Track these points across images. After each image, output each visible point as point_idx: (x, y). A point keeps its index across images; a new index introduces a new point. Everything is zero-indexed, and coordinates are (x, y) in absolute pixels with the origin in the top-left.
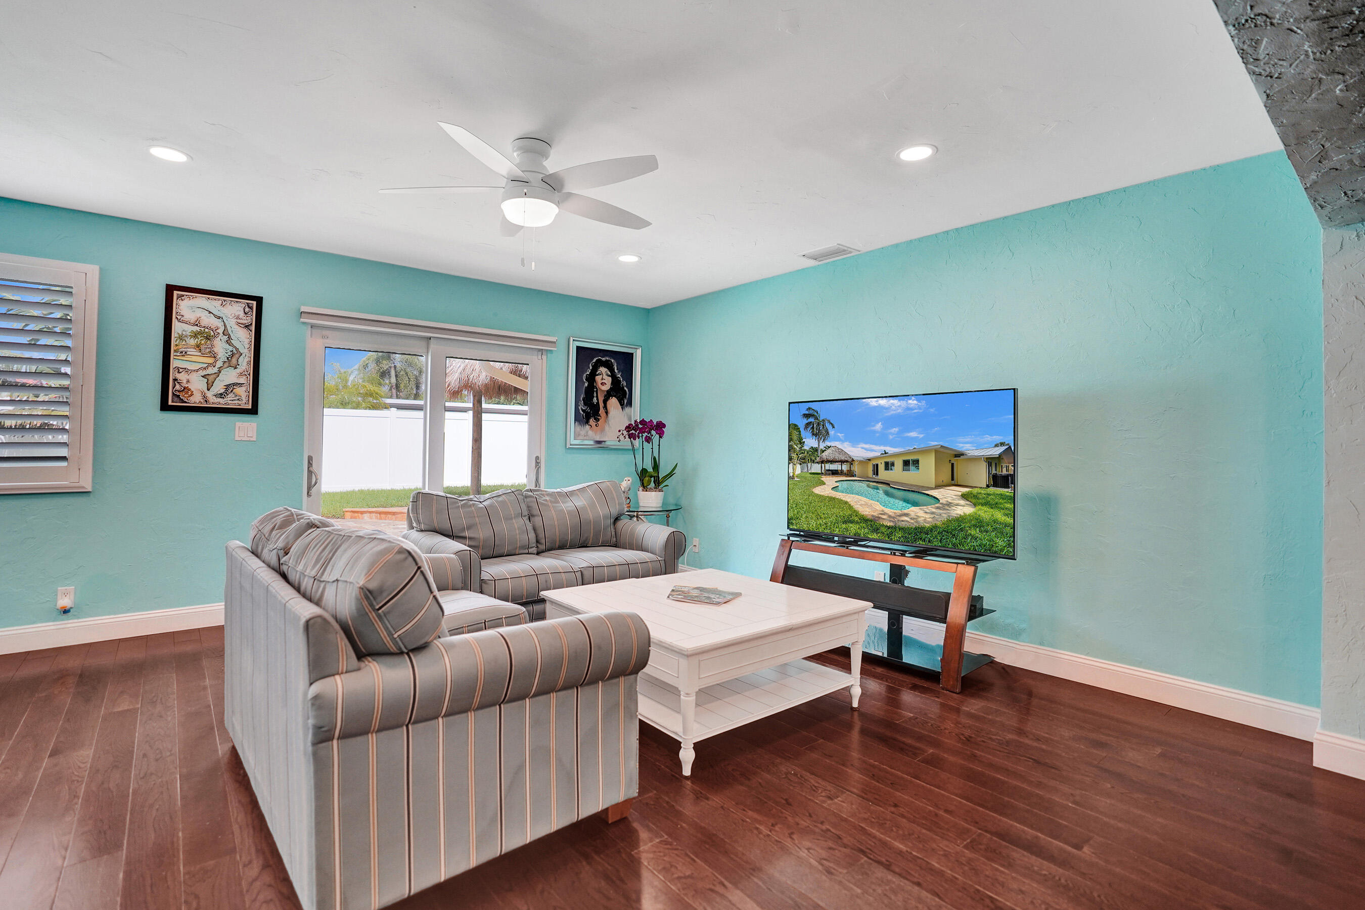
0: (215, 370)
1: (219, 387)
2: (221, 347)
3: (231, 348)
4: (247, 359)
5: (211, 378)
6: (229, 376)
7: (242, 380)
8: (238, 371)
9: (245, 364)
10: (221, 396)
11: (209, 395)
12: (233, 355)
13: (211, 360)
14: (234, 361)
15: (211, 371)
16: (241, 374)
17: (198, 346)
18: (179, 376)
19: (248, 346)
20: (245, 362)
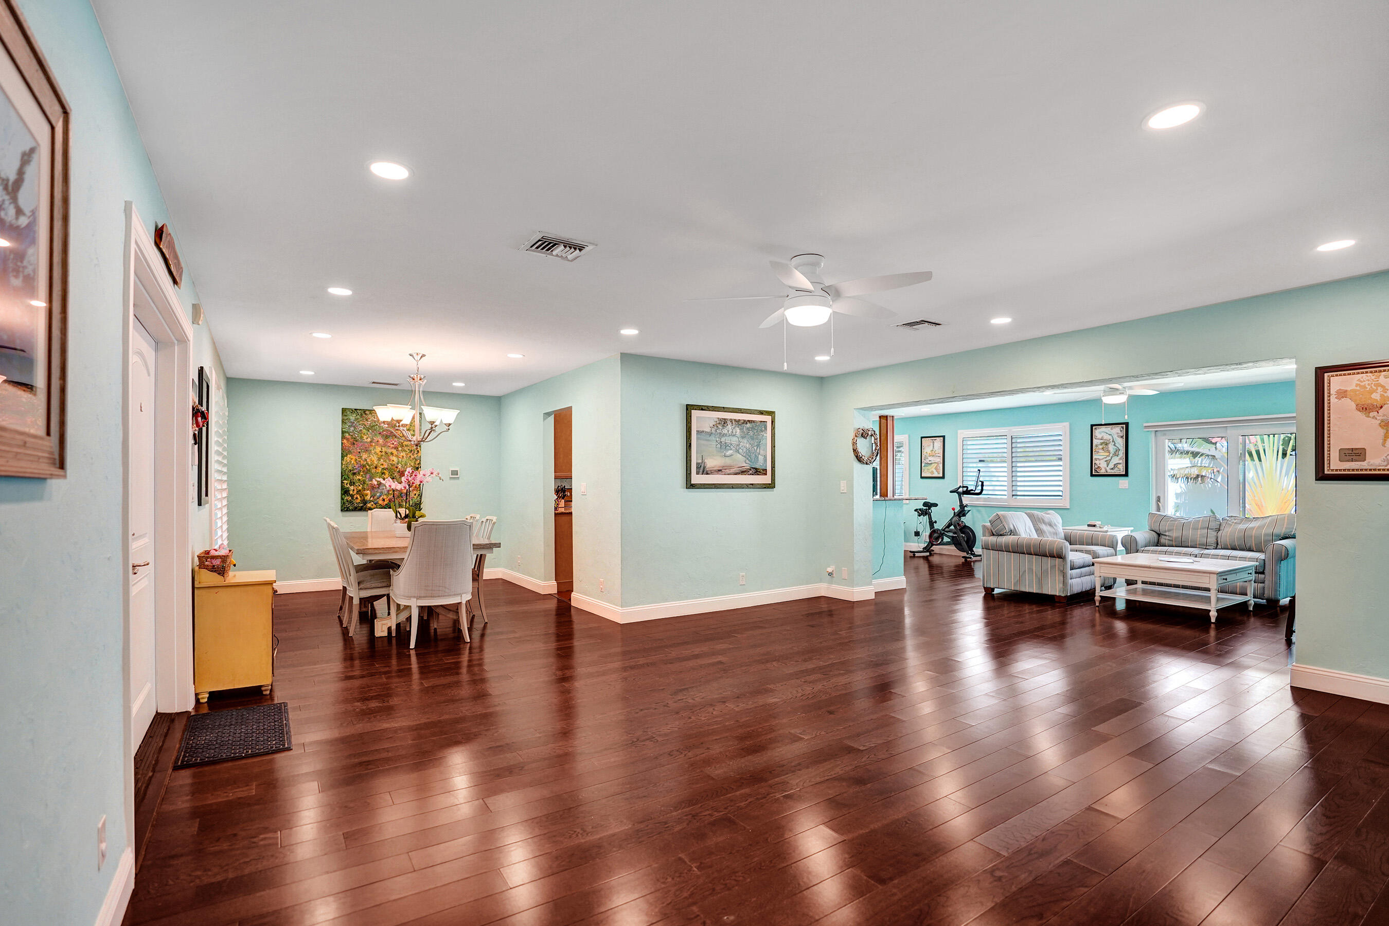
0: (1110, 458)
1: (1111, 466)
2: (1111, 448)
3: (1116, 448)
4: (1122, 452)
5: (1108, 462)
6: (1116, 460)
7: (1121, 462)
8: (1119, 457)
9: (1122, 454)
10: (1112, 469)
11: (1108, 469)
12: (1116, 451)
13: (1108, 454)
14: (1117, 453)
15: (1108, 459)
16: (1120, 459)
17: (1103, 448)
18: (1096, 462)
19: (1122, 446)
20: (1122, 453)
